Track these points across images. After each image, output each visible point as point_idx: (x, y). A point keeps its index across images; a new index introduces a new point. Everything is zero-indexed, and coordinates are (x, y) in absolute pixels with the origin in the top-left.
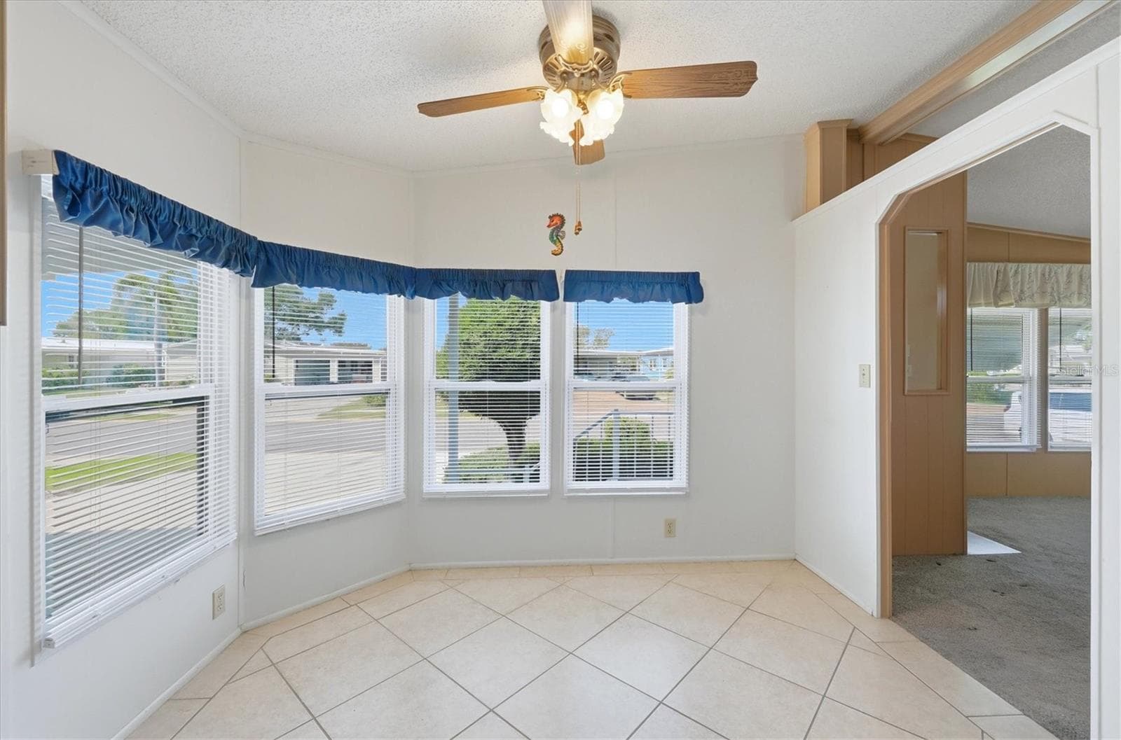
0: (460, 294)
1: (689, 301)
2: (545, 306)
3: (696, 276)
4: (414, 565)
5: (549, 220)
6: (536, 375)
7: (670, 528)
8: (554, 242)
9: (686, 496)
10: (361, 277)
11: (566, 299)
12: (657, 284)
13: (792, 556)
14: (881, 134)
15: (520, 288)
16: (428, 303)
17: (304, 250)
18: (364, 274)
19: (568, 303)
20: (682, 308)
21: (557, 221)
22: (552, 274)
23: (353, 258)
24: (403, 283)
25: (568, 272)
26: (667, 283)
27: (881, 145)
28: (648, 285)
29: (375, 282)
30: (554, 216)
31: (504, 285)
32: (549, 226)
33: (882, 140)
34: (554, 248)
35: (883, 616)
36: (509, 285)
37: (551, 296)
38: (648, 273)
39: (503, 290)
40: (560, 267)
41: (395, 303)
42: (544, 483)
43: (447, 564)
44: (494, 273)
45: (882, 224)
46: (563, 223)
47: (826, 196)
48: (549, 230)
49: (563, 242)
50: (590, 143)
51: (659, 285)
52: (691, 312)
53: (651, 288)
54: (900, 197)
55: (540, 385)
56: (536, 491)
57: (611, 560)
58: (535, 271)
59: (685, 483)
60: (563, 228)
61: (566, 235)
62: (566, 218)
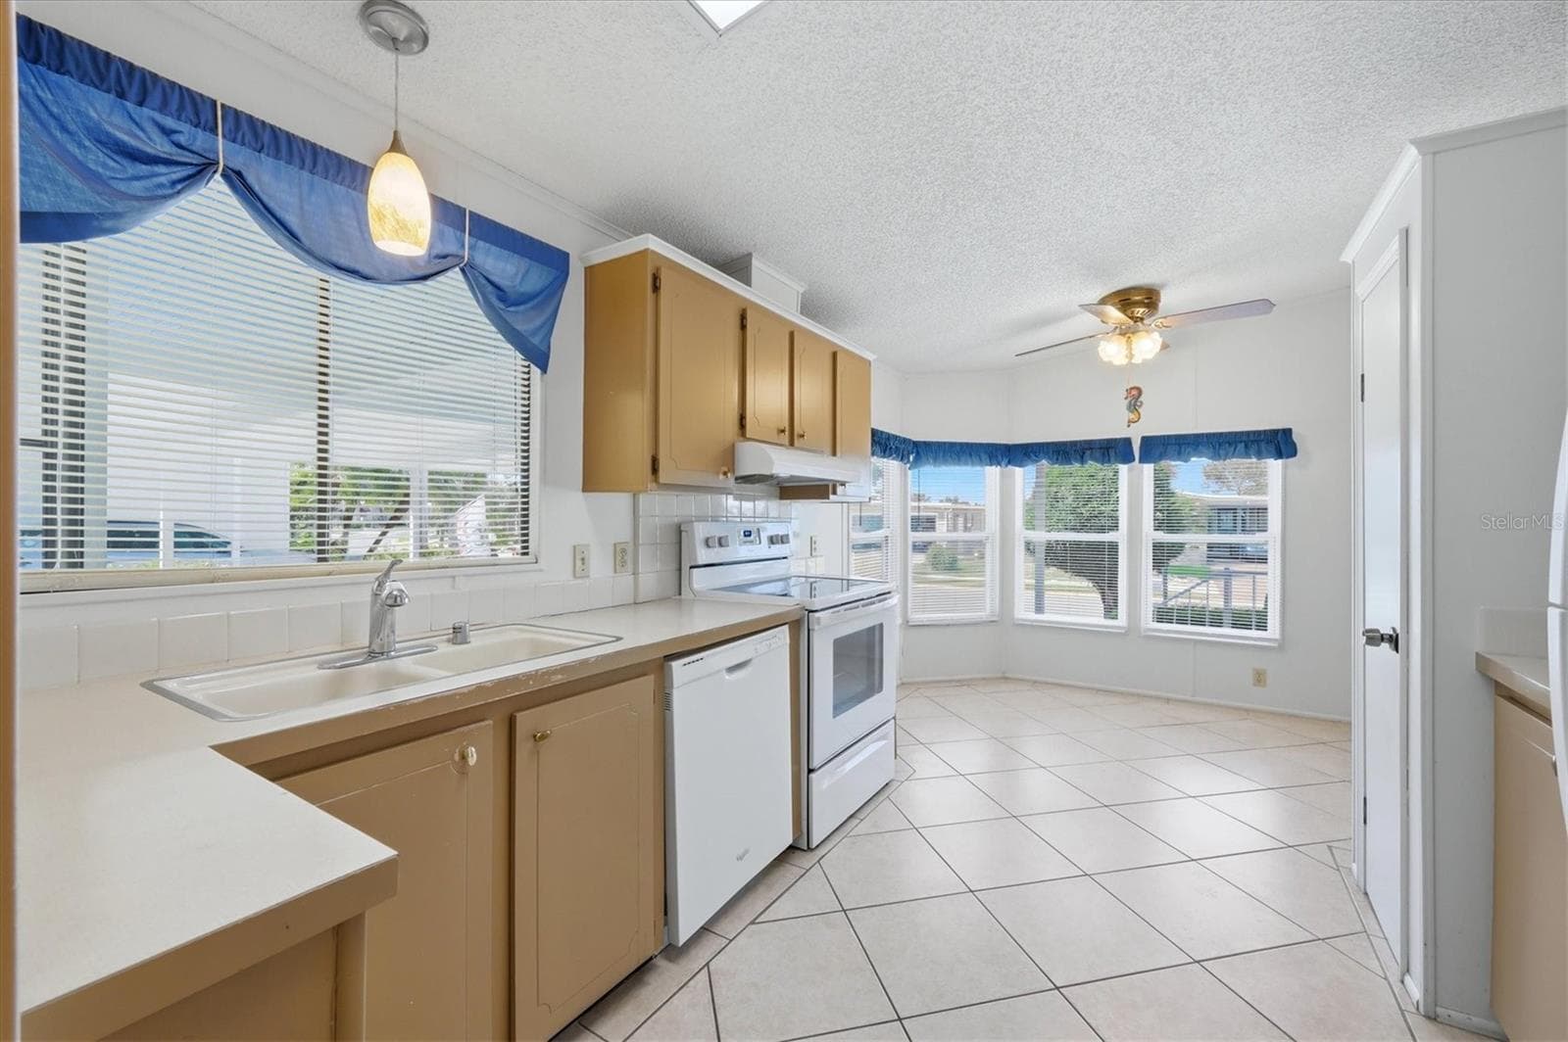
0: (1044, 461)
1: (1279, 455)
2: (1123, 469)
3: (1290, 430)
4: (1007, 675)
5: (1125, 393)
6: (1115, 527)
7: (1260, 678)
8: (1132, 412)
9: (1282, 645)
10: (971, 456)
11: (1141, 461)
12: (1241, 442)
15: (1097, 454)
16: (1018, 471)
18: (973, 454)
19: (1142, 465)
20: (1274, 466)
21: (1134, 392)
22: (1128, 442)
23: (965, 443)
24: (1001, 457)
25: (1143, 438)
28: (1230, 444)
30: (1132, 389)
31: (1084, 453)
32: (1126, 398)
34: (1131, 417)
36: (1088, 452)
37: (1128, 458)
38: (1229, 433)
39: (1082, 457)
40: (1136, 435)
41: (993, 472)
42: (1122, 621)
43: (1034, 678)
44: (1074, 444)
46: (1140, 395)
48: (1127, 401)
49: (1140, 410)
50: (1140, 362)
51: (1243, 444)
52: (1285, 468)
53: (1232, 449)
55: (1119, 536)
56: (1112, 627)
57: (1191, 699)
58: (1112, 440)
59: (1277, 636)
60: (1141, 399)
61: (1144, 406)
62: (1143, 390)
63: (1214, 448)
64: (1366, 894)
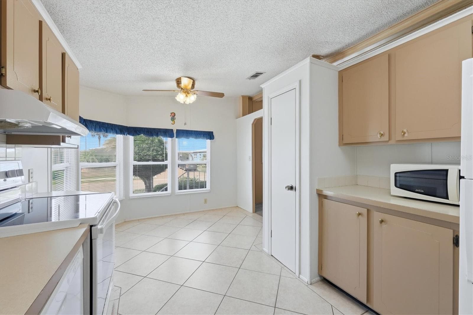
0: (142, 135)
1: (211, 139)
2: (169, 139)
3: (212, 132)
5: (170, 114)
7: (206, 201)
8: (172, 121)
9: (210, 192)
10: (112, 130)
11: (176, 137)
13: (236, 205)
14: (256, 100)
15: (163, 134)
16: (131, 138)
17: (96, 121)
18: (113, 129)
19: (176, 139)
20: (209, 141)
22: (172, 130)
23: (110, 123)
24: (124, 132)
25: (177, 130)
26: (205, 134)
27: (256, 102)
28: (200, 135)
29: (116, 131)
30: (172, 113)
31: (158, 133)
32: (171, 116)
33: (257, 101)
34: (172, 122)
35: (253, 213)
37: (172, 136)
38: (199, 131)
40: (174, 128)
41: (119, 137)
42: (169, 191)
44: (154, 129)
45: (252, 124)
46: (175, 115)
47: (244, 115)
48: (171, 117)
49: (175, 121)
51: (203, 135)
52: (211, 142)
54: (255, 119)
55: (168, 162)
56: (167, 194)
57: (189, 212)
58: (167, 129)
59: (209, 189)
60: (175, 117)
61: (176, 119)
62: (176, 114)
63: (196, 135)
64: (272, 255)
